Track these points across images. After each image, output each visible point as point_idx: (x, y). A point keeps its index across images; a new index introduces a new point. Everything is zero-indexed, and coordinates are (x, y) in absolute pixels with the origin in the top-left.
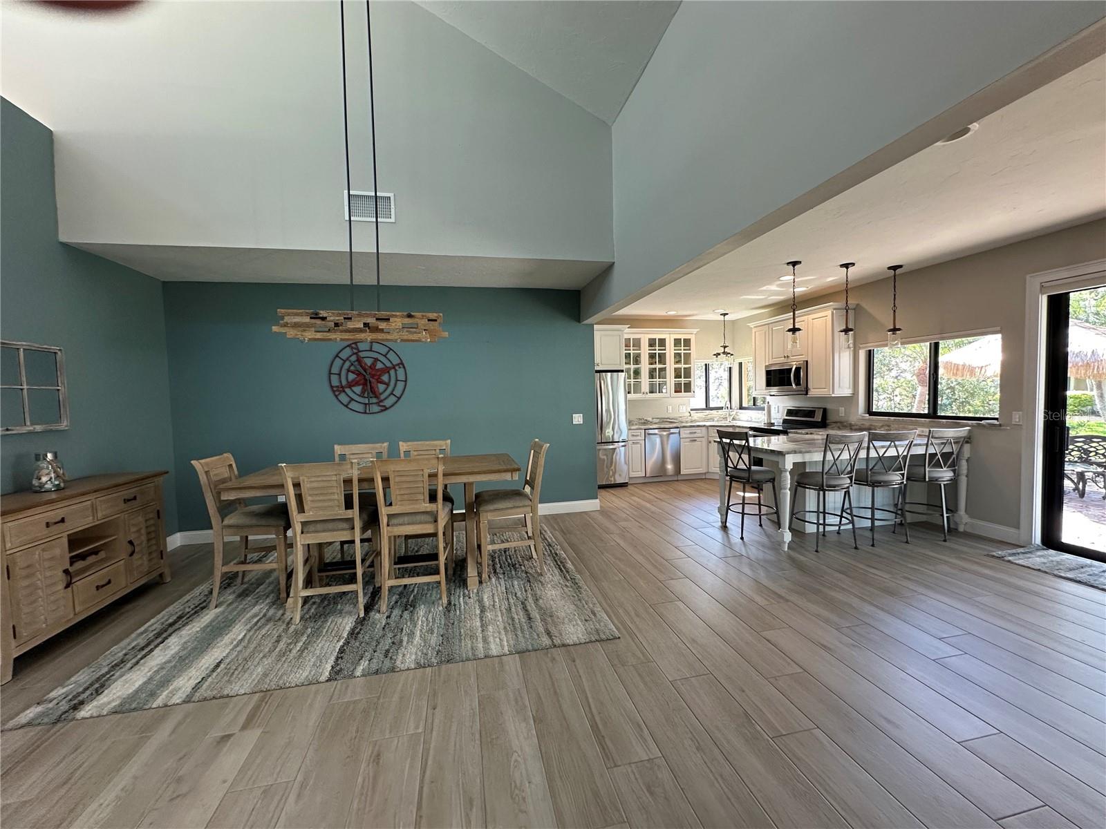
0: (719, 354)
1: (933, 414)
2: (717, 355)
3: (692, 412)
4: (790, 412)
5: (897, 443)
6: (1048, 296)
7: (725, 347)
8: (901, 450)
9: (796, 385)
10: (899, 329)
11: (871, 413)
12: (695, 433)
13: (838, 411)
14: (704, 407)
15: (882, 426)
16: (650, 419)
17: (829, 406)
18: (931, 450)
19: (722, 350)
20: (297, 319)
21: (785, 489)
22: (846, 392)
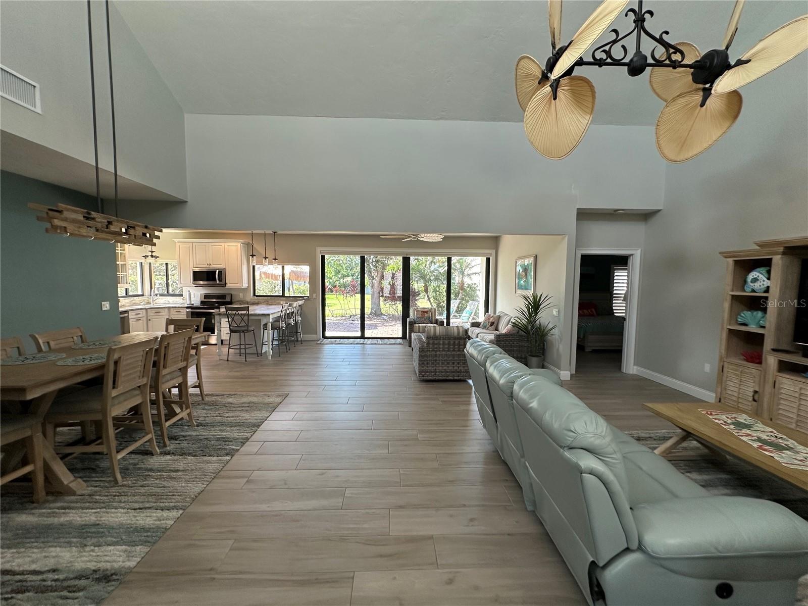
0: (148, 256)
1: (283, 296)
2: (146, 256)
4: (206, 296)
6: (321, 256)
7: (152, 252)
9: (219, 281)
11: (255, 296)
12: (139, 314)
13: (239, 295)
14: (124, 295)
15: (265, 302)
17: (233, 293)
19: (150, 254)
20: (73, 216)
22: (245, 285)
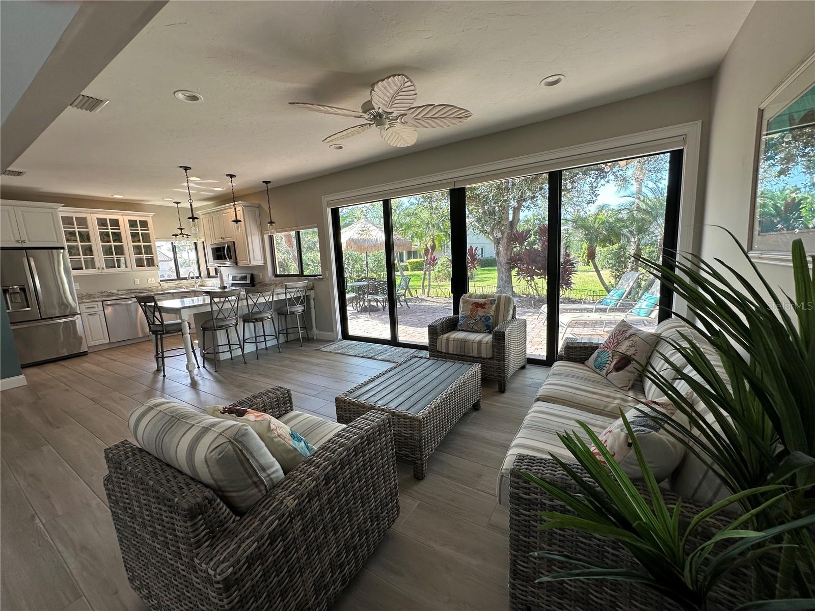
2: (176, 235)
3: (161, 283)
5: (264, 294)
6: (332, 209)
7: (181, 229)
8: (267, 298)
9: (229, 259)
10: (274, 223)
11: (276, 276)
13: (259, 275)
14: (175, 278)
16: (115, 292)
17: (255, 272)
18: (289, 296)
19: (179, 232)
21: (186, 334)
22: (261, 263)
